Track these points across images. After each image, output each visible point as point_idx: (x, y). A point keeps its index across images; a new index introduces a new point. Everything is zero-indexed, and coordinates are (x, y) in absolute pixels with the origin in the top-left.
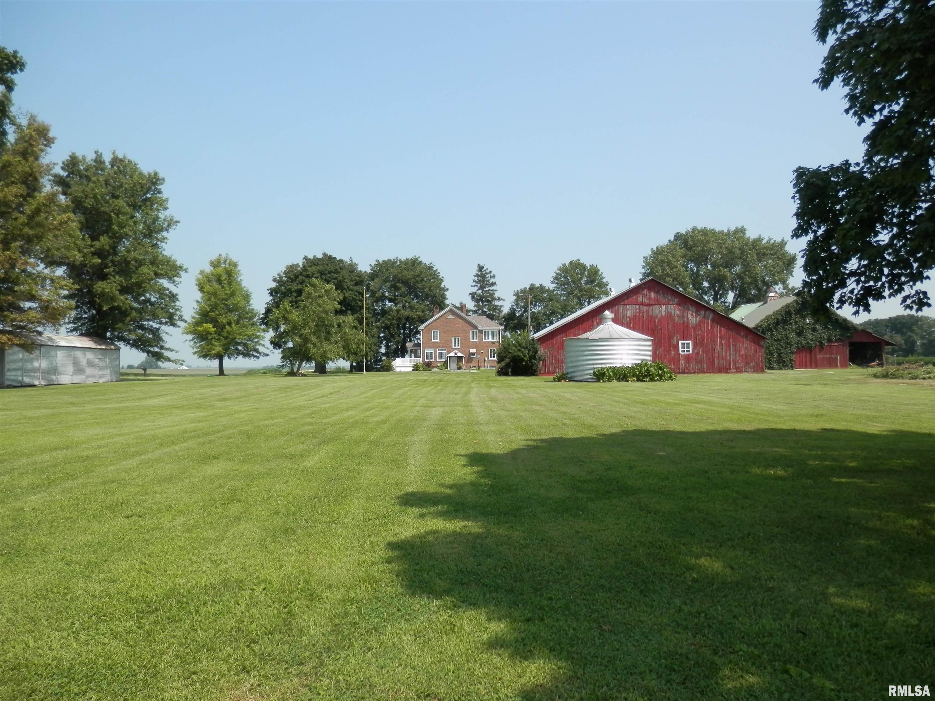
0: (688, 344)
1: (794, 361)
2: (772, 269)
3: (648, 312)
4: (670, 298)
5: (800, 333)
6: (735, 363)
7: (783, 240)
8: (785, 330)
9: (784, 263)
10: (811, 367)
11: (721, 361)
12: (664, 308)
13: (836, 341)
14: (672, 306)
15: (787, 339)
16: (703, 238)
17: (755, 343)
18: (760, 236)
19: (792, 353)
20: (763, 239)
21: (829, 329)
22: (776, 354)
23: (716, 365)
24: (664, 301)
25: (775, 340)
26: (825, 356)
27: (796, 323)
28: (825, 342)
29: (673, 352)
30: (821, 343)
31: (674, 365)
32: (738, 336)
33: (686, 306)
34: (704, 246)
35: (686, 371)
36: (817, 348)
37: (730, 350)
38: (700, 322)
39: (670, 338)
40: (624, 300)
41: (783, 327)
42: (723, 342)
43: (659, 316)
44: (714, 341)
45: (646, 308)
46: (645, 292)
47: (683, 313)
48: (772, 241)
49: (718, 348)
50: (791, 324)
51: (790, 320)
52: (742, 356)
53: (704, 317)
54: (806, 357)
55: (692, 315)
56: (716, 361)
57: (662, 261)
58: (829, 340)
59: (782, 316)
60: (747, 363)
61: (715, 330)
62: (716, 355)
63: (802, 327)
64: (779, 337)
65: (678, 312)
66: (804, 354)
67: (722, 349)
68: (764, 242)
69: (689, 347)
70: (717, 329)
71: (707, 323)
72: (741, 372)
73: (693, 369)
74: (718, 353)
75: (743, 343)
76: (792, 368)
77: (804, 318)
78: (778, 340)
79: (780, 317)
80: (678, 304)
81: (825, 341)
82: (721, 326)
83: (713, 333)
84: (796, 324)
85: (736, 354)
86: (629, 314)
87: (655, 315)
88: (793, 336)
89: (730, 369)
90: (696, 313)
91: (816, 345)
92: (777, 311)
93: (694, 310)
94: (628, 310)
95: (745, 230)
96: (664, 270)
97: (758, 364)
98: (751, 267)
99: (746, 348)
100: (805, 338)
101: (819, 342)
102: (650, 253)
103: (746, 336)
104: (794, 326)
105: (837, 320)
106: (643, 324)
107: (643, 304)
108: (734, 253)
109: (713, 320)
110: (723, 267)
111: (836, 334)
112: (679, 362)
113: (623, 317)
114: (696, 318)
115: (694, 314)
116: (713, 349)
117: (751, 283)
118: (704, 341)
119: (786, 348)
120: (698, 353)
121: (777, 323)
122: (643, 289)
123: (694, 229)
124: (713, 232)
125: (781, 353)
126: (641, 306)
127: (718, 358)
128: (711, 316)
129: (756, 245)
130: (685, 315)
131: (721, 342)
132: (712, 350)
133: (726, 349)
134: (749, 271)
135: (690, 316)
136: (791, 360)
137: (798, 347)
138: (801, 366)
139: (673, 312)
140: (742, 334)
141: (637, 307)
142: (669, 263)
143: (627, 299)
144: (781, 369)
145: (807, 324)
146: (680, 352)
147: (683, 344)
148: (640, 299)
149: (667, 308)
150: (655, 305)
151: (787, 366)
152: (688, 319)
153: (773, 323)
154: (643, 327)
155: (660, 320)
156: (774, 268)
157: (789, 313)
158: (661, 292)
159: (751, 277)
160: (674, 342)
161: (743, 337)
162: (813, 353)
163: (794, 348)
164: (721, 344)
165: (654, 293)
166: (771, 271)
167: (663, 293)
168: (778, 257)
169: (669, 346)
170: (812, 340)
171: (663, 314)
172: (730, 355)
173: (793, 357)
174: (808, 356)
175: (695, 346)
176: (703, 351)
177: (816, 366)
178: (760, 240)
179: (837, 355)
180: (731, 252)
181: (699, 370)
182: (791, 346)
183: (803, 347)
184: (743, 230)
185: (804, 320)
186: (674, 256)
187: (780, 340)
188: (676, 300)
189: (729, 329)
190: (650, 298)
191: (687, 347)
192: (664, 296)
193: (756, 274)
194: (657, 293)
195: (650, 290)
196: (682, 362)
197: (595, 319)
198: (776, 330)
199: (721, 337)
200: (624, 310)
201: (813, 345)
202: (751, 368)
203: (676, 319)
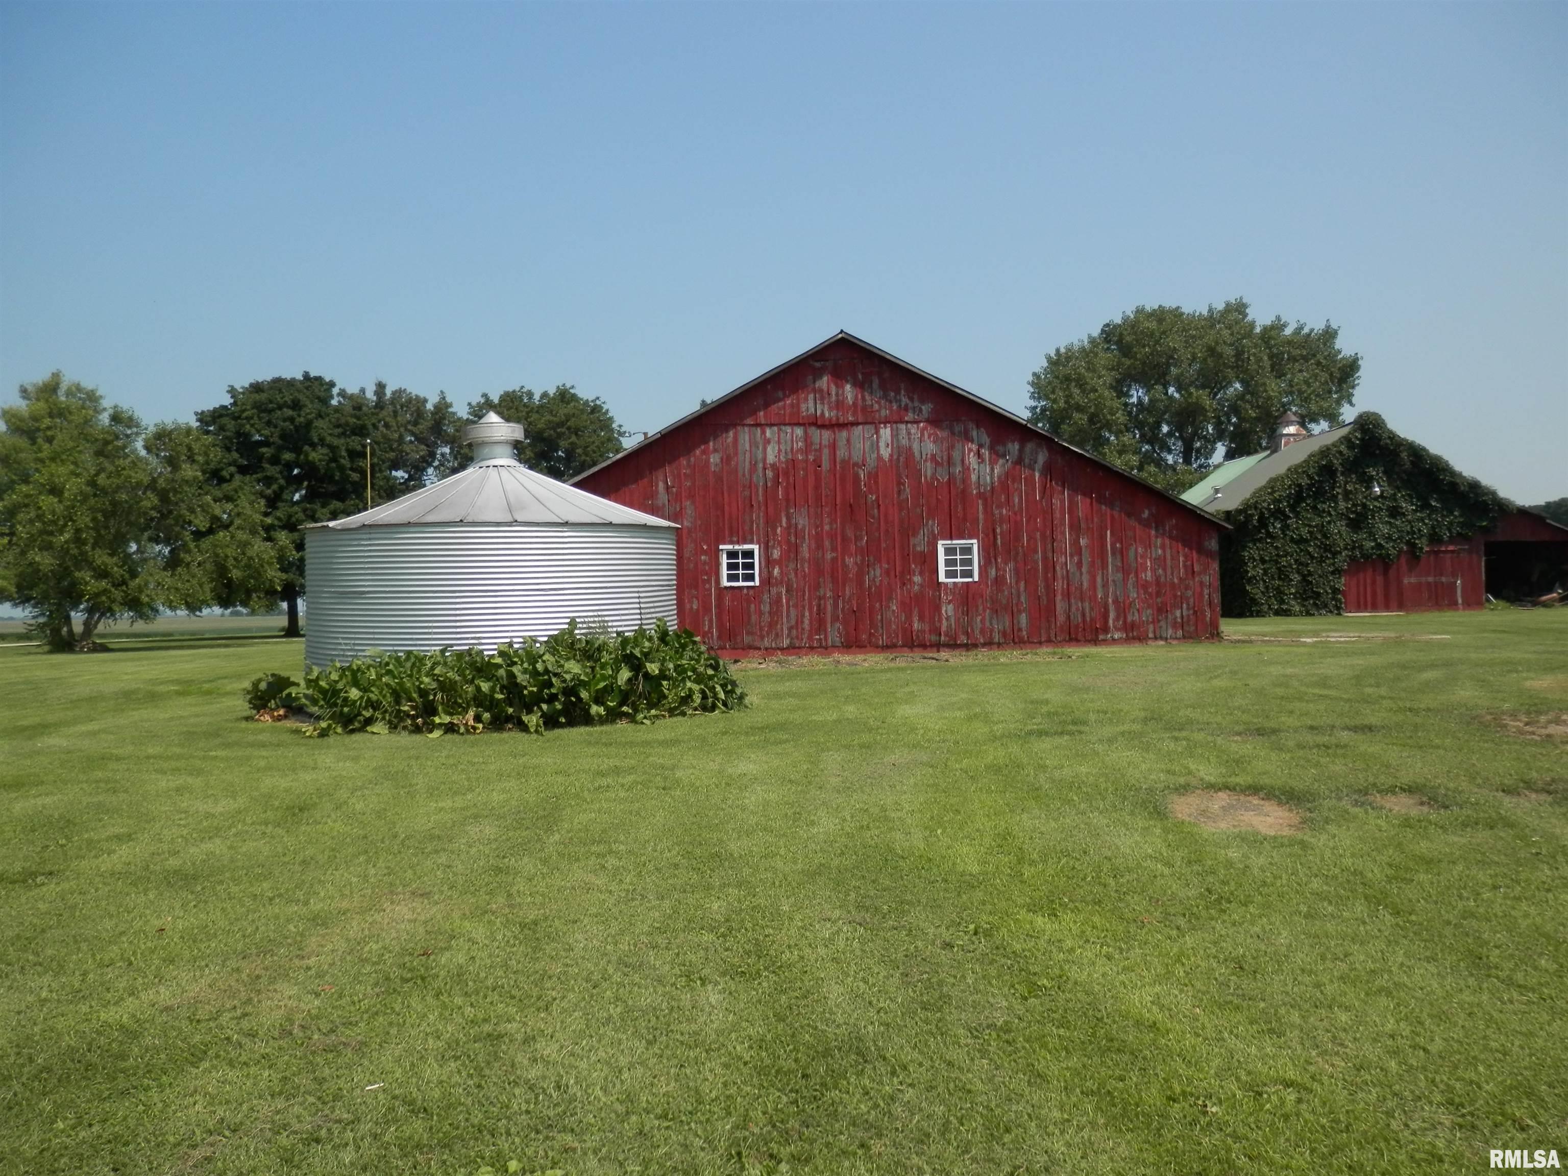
0: (967, 550)
1: (1344, 593)
2: (1304, 387)
3: (833, 447)
4: (905, 400)
5: (1357, 522)
6: (1123, 609)
7: (1328, 327)
8: (1320, 513)
9: (1331, 375)
10: (1387, 608)
11: (1076, 605)
12: (886, 433)
13: (1452, 540)
14: (913, 429)
15: (1325, 536)
16: (1153, 325)
17: (1186, 543)
18: (1278, 318)
19: (1337, 572)
20: (1285, 325)
21: (1433, 510)
22: (1296, 578)
23: (1061, 618)
24: (884, 413)
25: (1292, 540)
26: (1423, 580)
27: (1347, 494)
28: (1423, 544)
29: (917, 579)
30: (1412, 545)
31: (921, 619)
32: (1133, 522)
33: (959, 428)
34: (1157, 342)
35: (963, 639)
36: (1403, 560)
37: (1104, 566)
38: (1007, 476)
39: (909, 530)
40: (754, 412)
41: (1315, 508)
42: (1083, 542)
43: (871, 461)
44: (1051, 537)
45: (826, 434)
46: (824, 382)
47: (952, 447)
48: (1306, 330)
49: (1065, 562)
50: (1334, 498)
51: (1333, 489)
52: (1145, 586)
53: (1019, 461)
54: (1374, 582)
55: (979, 455)
56: (1060, 606)
57: (1067, 379)
58: (1435, 538)
59: (1310, 477)
60: (1162, 610)
61: (1056, 502)
62: (1059, 585)
63: (1364, 506)
64: (1304, 532)
65: (930, 447)
66: (1369, 573)
67: (1079, 565)
68: (1288, 331)
69: (970, 562)
70: (1062, 499)
71: (1030, 481)
72: (1141, 639)
73: (982, 631)
74: (1068, 577)
75: (1149, 546)
76: (1338, 610)
77: (1368, 482)
78: (1301, 541)
79: (1304, 481)
80: (934, 422)
81: (1424, 540)
82: (1075, 490)
83: (1049, 512)
84: (1347, 498)
85: (1125, 580)
86: (771, 458)
87: (856, 457)
88: (1339, 529)
89: (1106, 630)
90: (992, 449)
91: (1400, 551)
92: (1297, 467)
93: (986, 439)
94: (768, 442)
95: (1245, 306)
96: (1069, 396)
97: (1197, 613)
98: (1257, 384)
99: (1160, 562)
100: (1371, 535)
101: (1408, 543)
102: (1045, 364)
103: (1157, 522)
104: (1342, 505)
105: (1453, 486)
106: (817, 487)
107: (816, 423)
108: (1220, 356)
109: (1048, 470)
110: (1197, 387)
111: (1451, 523)
112: (938, 608)
113: (753, 467)
114: (992, 463)
115: (985, 452)
116: (1050, 567)
117: (1258, 419)
118: (1018, 538)
119: (1321, 560)
120: (999, 581)
121: (1298, 497)
122: (817, 374)
123: (1139, 311)
124: (1176, 313)
125: (1310, 574)
126: (813, 431)
127: (1067, 595)
128: (1042, 458)
129: (1270, 338)
130: (956, 455)
131: (1075, 543)
132: (1045, 567)
133: (1092, 565)
134: (1252, 394)
135: (972, 460)
136: (1335, 591)
137: (1353, 559)
138: (1360, 606)
139: (916, 446)
140: (1146, 514)
141: (799, 431)
142: (1081, 383)
143: (766, 405)
144: (1308, 614)
145: (1376, 499)
146: (942, 578)
147: (949, 551)
148: (809, 406)
149: (895, 435)
150: (856, 424)
151: (1325, 606)
152: (966, 469)
153: (1289, 496)
154: (818, 498)
155: (873, 476)
156: (1309, 385)
157: (1327, 471)
158: (876, 382)
159: (1258, 407)
160: (919, 543)
161: (1146, 524)
162: (1392, 573)
163: (1342, 561)
164: (1078, 551)
165: (855, 384)
166: (1300, 392)
167: (883, 386)
168: (1318, 364)
169: (905, 557)
170: (1389, 538)
171: (885, 453)
172: (1105, 585)
173: (1341, 583)
174: (1380, 580)
175: (988, 557)
176: (1017, 571)
177: (1401, 606)
178: (1278, 326)
179: (1454, 575)
180: (1212, 351)
181: (1004, 634)
182: (1335, 554)
183: (1367, 557)
184: (1239, 308)
185: (1369, 487)
186: (1091, 368)
187: (1306, 541)
188: (926, 408)
189: (1101, 500)
190: (839, 405)
191: (965, 562)
192: (885, 397)
193: (1270, 398)
194: (860, 385)
195: (839, 376)
196: (948, 610)
197: (660, 474)
198: (1297, 515)
199: (1075, 527)
200: (753, 444)
201: (1393, 552)
202: (1175, 626)
203: (928, 469)
